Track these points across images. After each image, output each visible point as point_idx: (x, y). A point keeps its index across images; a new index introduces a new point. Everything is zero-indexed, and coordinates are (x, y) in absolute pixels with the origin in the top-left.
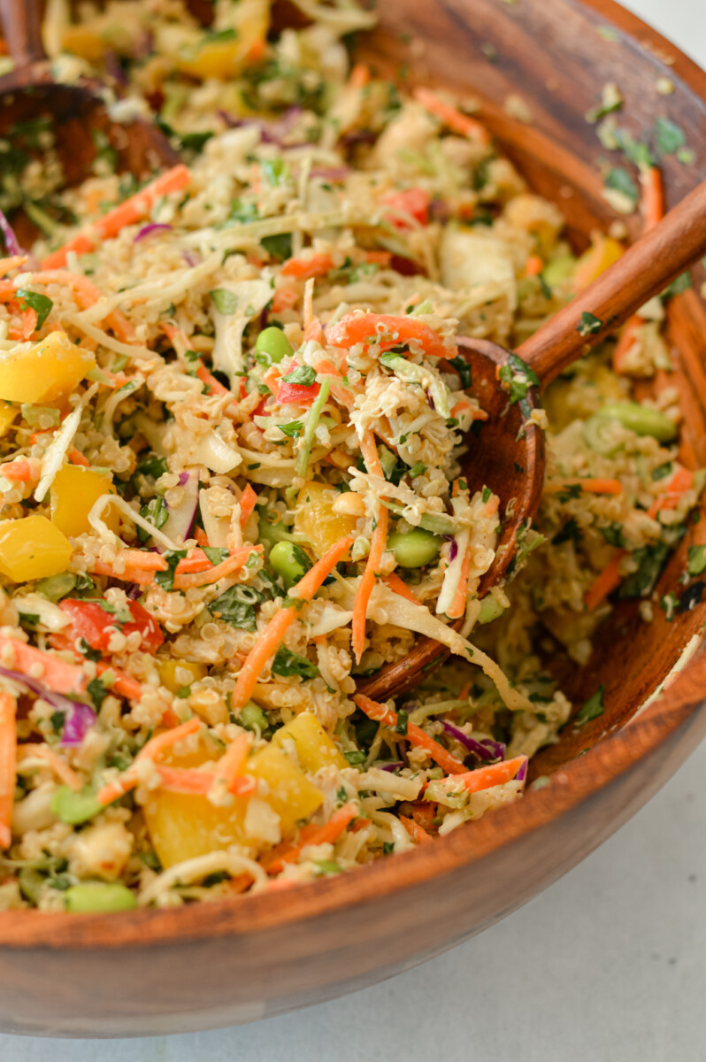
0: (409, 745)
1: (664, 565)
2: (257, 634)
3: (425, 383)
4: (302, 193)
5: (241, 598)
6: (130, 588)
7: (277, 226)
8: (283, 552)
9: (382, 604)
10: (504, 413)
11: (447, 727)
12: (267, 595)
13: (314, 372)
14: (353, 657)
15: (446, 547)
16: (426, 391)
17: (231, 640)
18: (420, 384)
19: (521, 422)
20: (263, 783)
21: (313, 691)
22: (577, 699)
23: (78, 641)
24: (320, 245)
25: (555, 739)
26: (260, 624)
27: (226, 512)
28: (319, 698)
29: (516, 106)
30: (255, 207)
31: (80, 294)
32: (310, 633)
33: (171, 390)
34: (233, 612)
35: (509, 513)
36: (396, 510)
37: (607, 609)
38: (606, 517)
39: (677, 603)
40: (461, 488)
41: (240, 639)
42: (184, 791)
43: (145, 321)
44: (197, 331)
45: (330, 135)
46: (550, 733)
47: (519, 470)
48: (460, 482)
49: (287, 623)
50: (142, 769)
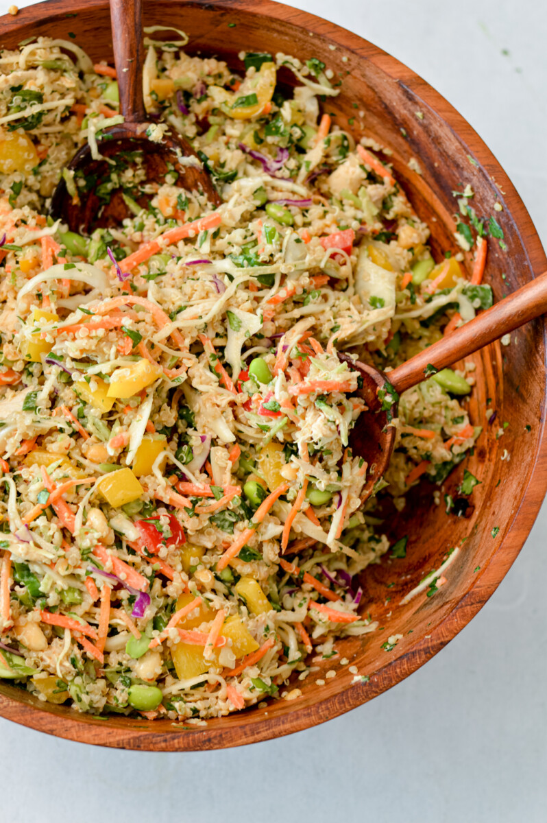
0: (302, 582)
1: (450, 473)
2: (233, 536)
3: (337, 423)
4: (284, 249)
5: (227, 517)
6: (170, 508)
7: (268, 270)
8: (251, 488)
9: (299, 522)
10: (377, 412)
11: (323, 571)
12: (241, 518)
13: (280, 406)
14: (281, 549)
15: (336, 499)
16: (338, 426)
17: (219, 536)
18: (334, 422)
19: (385, 423)
20: (230, 640)
21: (258, 565)
22: (393, 540)
23: (143, 548)
24: (290, 284)
25: (378, 561)
26: (235, 531)
27: (224, 465)
28: (261, 568)
29: (413, 164)
30: (257, 256)
31: (156, 317)
32: (260, 539)
33: (201, 383)
34: (222, 523)
35: (372, 472)
36: (313, 481)
37: (417, 482)
38: (423, 450)
39: (453, 506)
40: (349, 456)
41: (225, 536)
42: (191, 643)
43: (190, 335)
44: (217, 335)
45: (303, 173)
46: (376, 557)
47: (380, 449)
48: (349, 451)
49: (250, 536)
50: (171, 631)
